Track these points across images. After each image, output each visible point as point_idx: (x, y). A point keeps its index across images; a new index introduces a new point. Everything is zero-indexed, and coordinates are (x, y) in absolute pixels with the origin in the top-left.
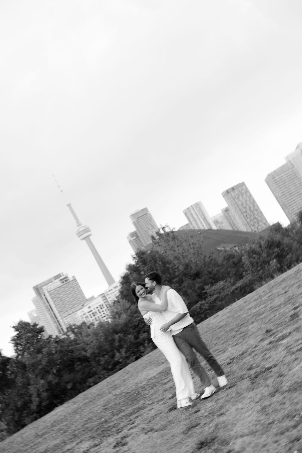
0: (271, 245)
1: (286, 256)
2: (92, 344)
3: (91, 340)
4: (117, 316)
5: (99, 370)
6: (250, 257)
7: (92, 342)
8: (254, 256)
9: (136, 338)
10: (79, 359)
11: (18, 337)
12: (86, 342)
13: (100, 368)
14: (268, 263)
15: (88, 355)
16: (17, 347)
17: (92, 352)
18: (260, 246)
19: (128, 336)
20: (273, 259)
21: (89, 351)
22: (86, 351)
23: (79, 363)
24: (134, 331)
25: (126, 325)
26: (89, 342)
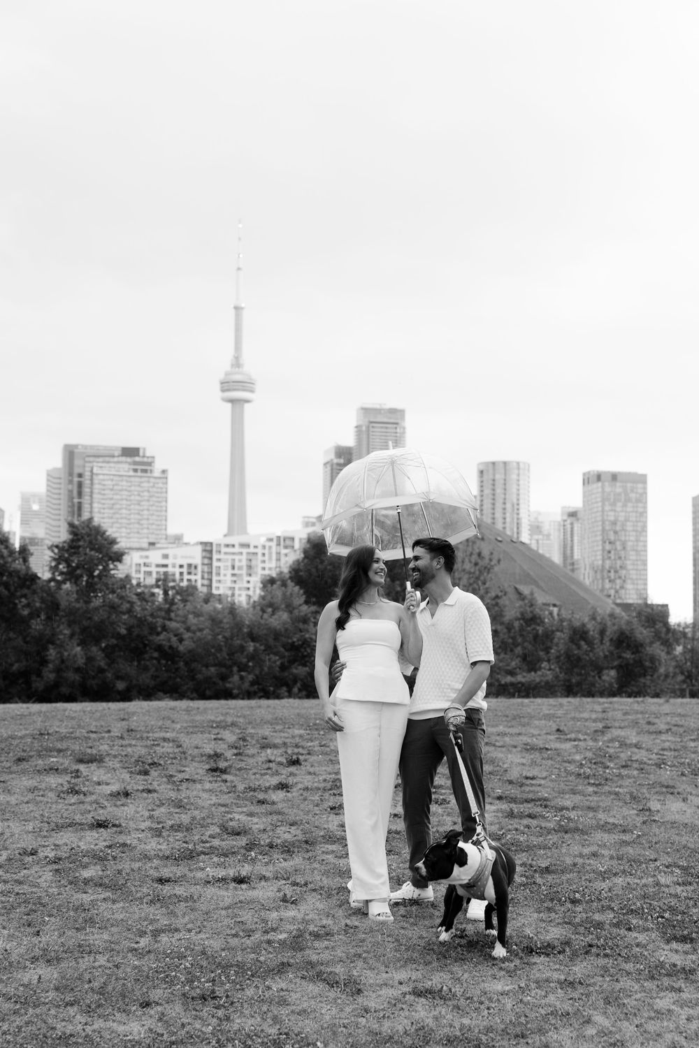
0: (624, 641)
1: (640, 677)
2: (198, 634)
3: (201, 626)
4: (270, 610)
5: (185, 688)
6: (572, 640)
7: (201, 630)
8: (583, 643)
9: (283, 668)
10: (159, 648)
11: (71, 547)
12: (189, 624)
13: (191, 684)
14: (600, 670)
15: (181, 648)
16: (59, 563)
17: (190, 648)
18: (602, 632)
19: (272, 656)
20: (612, 668)
21: (186, 643)
22: (181, 640)
23: (156, 655)
24: (287, 654)
25: (277, 635)
26: (193, 628)
